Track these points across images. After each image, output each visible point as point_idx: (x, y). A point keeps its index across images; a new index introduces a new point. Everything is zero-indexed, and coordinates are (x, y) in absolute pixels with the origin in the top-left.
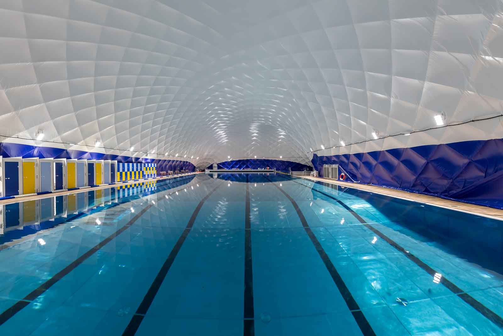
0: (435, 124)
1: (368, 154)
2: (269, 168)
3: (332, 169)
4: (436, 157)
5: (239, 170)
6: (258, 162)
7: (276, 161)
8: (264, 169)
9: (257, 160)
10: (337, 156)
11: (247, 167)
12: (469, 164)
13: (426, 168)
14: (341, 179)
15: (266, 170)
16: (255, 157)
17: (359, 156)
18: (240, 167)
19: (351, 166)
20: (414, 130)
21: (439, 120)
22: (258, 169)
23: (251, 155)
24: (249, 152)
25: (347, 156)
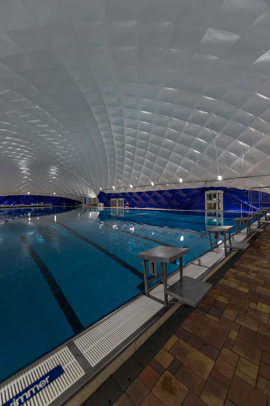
0: (179, 181)
1: (145, 193)
2: (43, 203)
3: (119, 201)
4: (176, 194)
5: (8, 206)
6: (31, 198)
7: (50, 197)
8: (38, 204)
9: (30, 196)
10: (124, 194)
11: (18, 203)
12: (187, 196)
13: (172, 199)
14: (126, 206)
15: (40, 205)
16: (29, 193)
17: (140, 193)
18: (9, 203)
19: (133, 199)
20: (170, 182)
21: (181, 180)
22: (32, 204)
23: (24, 191)
24: (21, 188)
25: (131, 194)
